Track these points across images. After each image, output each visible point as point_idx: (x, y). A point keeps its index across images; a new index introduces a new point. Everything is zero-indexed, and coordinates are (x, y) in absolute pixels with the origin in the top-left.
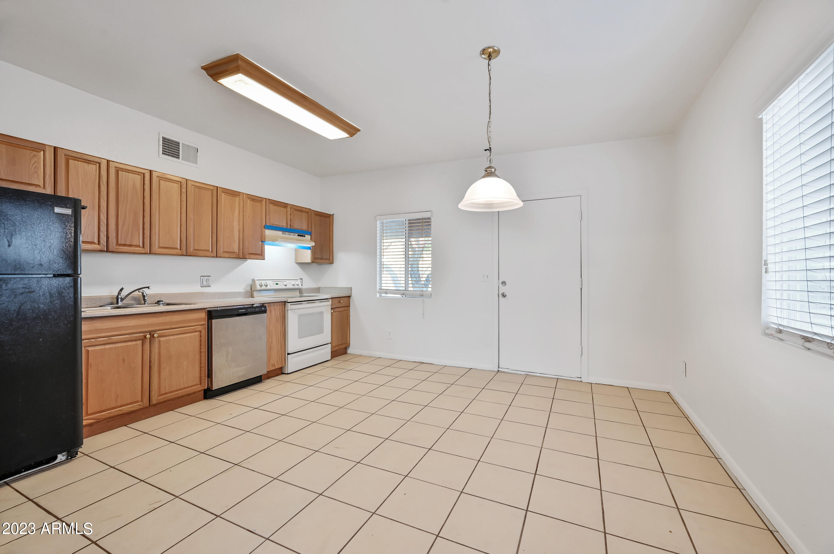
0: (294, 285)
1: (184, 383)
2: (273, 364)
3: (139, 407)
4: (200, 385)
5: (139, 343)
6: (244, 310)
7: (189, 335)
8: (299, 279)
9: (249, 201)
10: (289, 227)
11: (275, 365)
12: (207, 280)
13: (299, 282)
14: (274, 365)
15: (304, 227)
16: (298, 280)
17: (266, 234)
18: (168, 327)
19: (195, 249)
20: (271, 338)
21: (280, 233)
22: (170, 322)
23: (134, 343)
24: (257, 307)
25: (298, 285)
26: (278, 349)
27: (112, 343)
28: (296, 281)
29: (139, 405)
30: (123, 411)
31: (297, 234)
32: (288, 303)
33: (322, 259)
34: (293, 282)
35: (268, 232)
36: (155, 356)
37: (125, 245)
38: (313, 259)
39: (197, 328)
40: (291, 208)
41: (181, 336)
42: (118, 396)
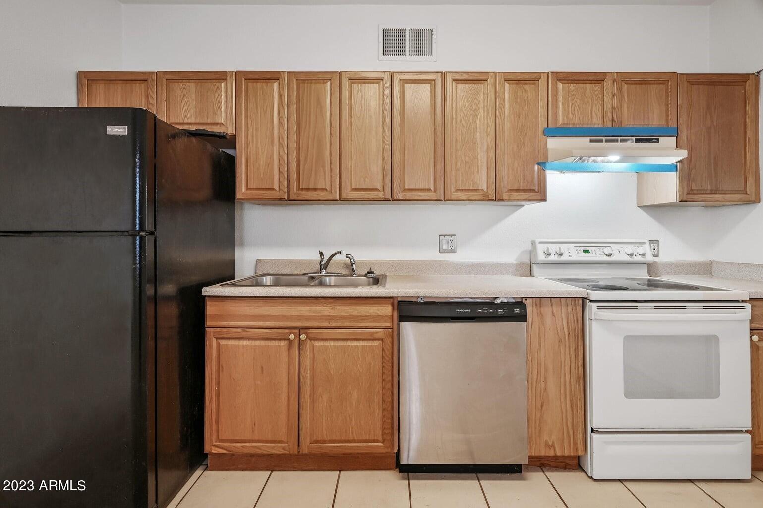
0: (631, 255)
1: (352, 431)
2: (550, 443)
3: (283, 451)
4: (383, 442)
5: (283, 344)
6: (469, 310)
7: (361, 343)
8: (648, 243)
9: (507, 86)
10: (609, 124)
11: (556, 446)
12: (450, 242)
13: (647, 249)
14: (553, 446)
15: (656, 120)
16: (644, 243)
17: (548, 147)
18: (326, 324)
19: (406, 188)
20: (543, 380)
21: (585, 141)
22: (329, 316)
23: (277, 343)
24: (503, 304)
25: (643, 255)
26: (564, 410)
27: (249, 339)
28: (637, 245)
29: (283, 448)
30: (260, 449)
31: (634, 138)
32: (591, 301)
33: (715, 192)
34: (629, 249)
35: (553, 144)
36: (306, 371)
37: (308, 189)
38: (685, 193)
39: (377, 333)
40: (614, 81)
41: (348, 343)
42: (255, 424)
